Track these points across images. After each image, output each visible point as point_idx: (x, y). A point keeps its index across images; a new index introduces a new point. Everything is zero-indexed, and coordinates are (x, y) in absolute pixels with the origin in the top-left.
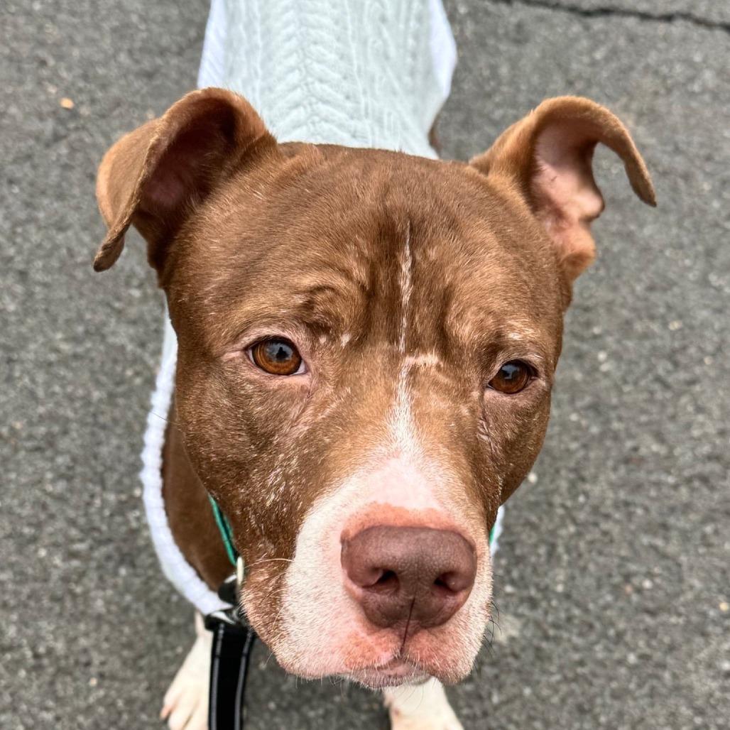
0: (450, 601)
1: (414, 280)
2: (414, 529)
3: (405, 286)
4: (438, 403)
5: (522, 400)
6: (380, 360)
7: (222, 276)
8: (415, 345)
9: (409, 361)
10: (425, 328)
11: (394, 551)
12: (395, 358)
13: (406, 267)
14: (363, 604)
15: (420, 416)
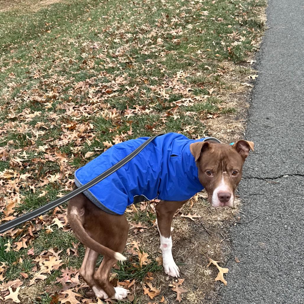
0: (228, 199)
1: (224, 163)
2: (224, 193)
3: (223, 164)
4: (227, 177)
5: (236, 176)
6: (221, 173)
7: (204, 164)
8: (224, 171)
9: (224, 172)
10: (225, 169)
11: (222, 195)
12: (222, 173)
13: (223, 162)
14: (220, 200)
15: (225, 179)
